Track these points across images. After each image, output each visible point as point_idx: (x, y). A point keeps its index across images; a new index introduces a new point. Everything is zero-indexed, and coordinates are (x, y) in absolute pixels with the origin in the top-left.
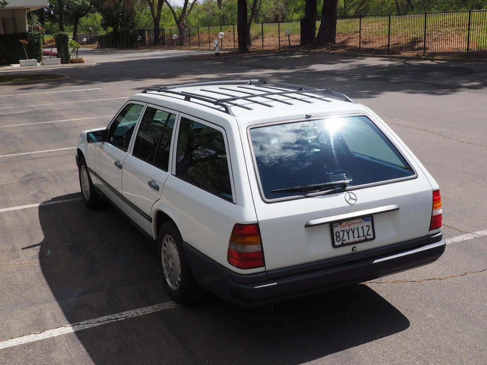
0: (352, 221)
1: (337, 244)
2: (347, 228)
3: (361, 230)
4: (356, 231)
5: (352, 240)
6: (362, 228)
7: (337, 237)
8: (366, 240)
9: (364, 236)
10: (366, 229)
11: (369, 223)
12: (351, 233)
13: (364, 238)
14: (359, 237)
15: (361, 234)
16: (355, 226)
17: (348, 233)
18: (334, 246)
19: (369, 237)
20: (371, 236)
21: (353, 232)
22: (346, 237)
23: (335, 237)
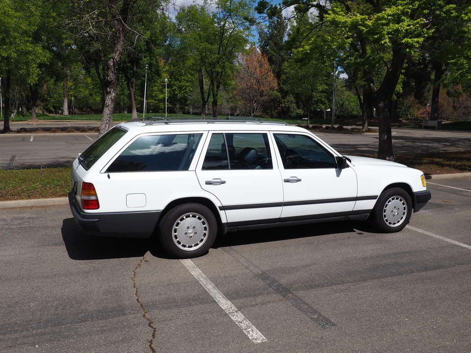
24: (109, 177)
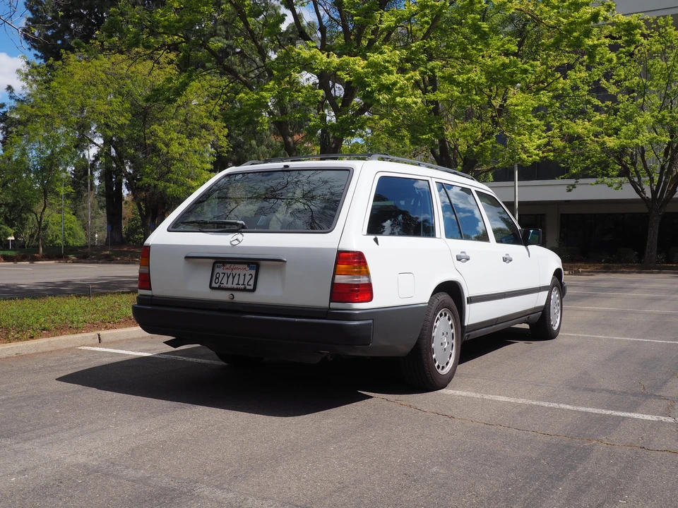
0: (236, 266)
1: (214, 285)
2: (229, 272)
3: (242, 277)
4: (237, 277)
5: (230, 285)
6: (245, 275)
7: (217, 278)
8: (245, 290)
9: (243, 284)
10: (248, 278)
11: (253, 272)
12: (231, 277)
13: (243, 286)
14: (238, 284)
15: (241, 282)
16: (238, 272)
17: (228, 278)
18: (211, 287)
19: (248, 287)
20: (251, 287)
21: (234, 278)
22: (224, 281)
23: (215, 278)
24: (376, 240)
